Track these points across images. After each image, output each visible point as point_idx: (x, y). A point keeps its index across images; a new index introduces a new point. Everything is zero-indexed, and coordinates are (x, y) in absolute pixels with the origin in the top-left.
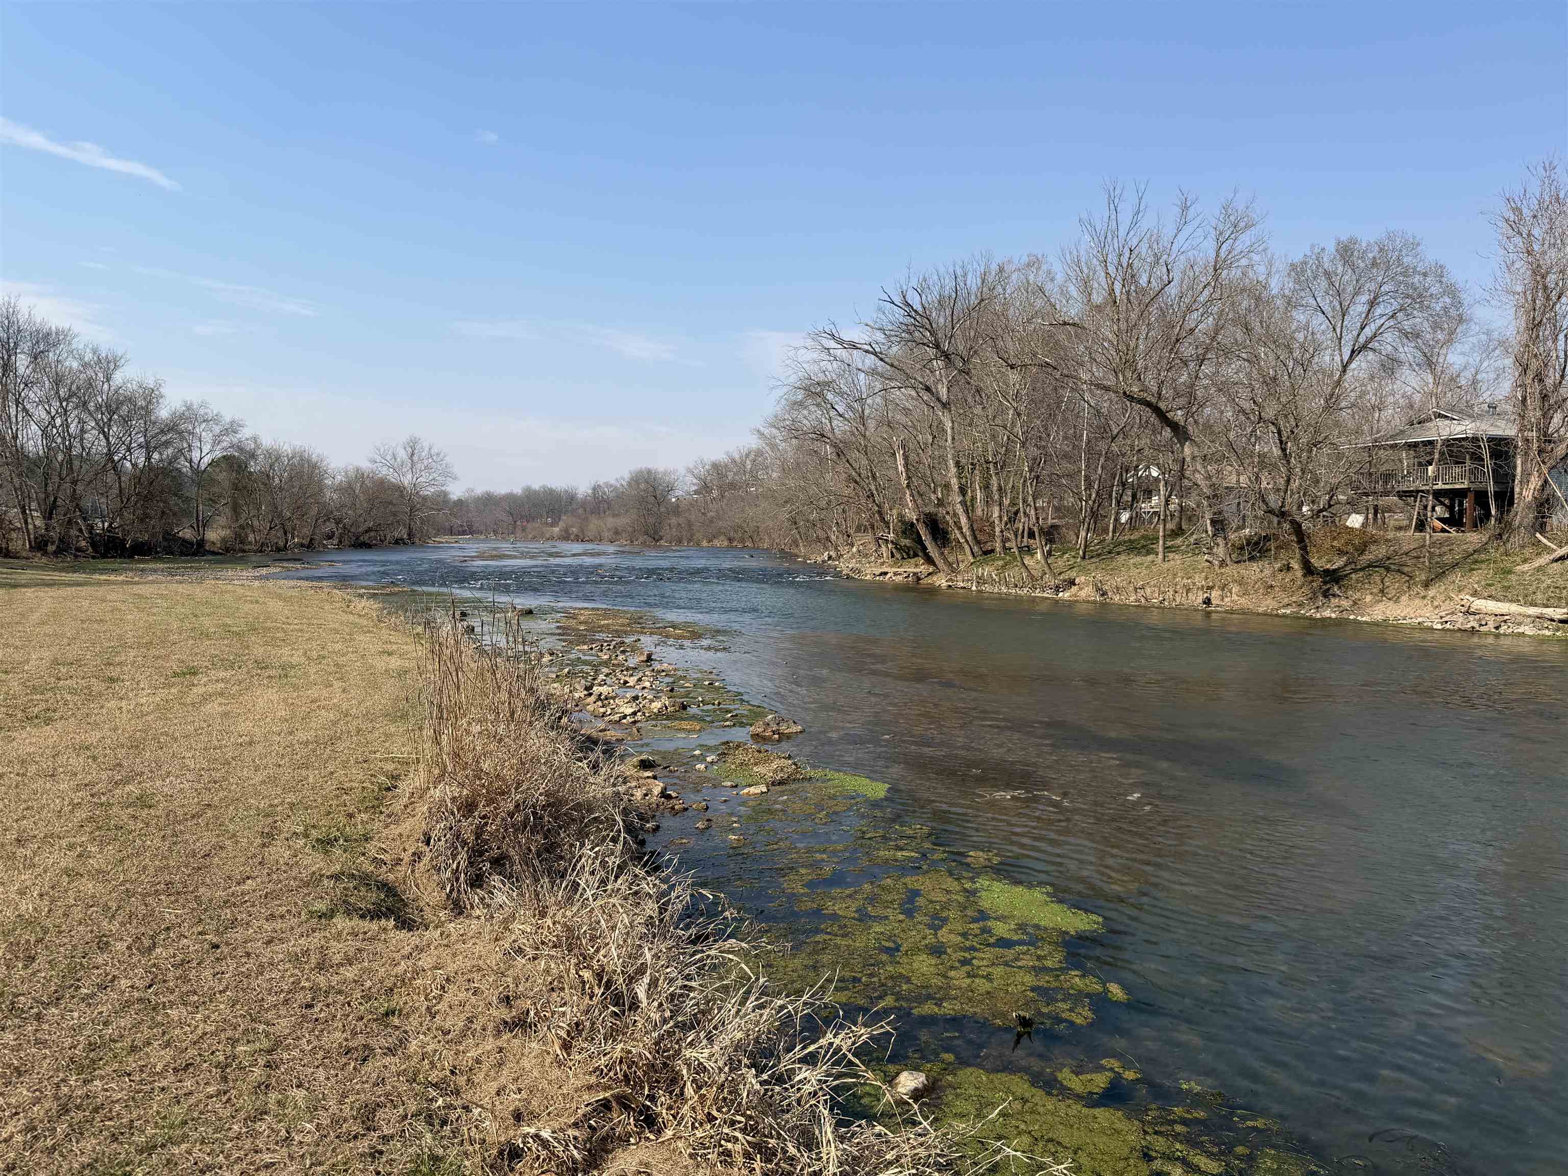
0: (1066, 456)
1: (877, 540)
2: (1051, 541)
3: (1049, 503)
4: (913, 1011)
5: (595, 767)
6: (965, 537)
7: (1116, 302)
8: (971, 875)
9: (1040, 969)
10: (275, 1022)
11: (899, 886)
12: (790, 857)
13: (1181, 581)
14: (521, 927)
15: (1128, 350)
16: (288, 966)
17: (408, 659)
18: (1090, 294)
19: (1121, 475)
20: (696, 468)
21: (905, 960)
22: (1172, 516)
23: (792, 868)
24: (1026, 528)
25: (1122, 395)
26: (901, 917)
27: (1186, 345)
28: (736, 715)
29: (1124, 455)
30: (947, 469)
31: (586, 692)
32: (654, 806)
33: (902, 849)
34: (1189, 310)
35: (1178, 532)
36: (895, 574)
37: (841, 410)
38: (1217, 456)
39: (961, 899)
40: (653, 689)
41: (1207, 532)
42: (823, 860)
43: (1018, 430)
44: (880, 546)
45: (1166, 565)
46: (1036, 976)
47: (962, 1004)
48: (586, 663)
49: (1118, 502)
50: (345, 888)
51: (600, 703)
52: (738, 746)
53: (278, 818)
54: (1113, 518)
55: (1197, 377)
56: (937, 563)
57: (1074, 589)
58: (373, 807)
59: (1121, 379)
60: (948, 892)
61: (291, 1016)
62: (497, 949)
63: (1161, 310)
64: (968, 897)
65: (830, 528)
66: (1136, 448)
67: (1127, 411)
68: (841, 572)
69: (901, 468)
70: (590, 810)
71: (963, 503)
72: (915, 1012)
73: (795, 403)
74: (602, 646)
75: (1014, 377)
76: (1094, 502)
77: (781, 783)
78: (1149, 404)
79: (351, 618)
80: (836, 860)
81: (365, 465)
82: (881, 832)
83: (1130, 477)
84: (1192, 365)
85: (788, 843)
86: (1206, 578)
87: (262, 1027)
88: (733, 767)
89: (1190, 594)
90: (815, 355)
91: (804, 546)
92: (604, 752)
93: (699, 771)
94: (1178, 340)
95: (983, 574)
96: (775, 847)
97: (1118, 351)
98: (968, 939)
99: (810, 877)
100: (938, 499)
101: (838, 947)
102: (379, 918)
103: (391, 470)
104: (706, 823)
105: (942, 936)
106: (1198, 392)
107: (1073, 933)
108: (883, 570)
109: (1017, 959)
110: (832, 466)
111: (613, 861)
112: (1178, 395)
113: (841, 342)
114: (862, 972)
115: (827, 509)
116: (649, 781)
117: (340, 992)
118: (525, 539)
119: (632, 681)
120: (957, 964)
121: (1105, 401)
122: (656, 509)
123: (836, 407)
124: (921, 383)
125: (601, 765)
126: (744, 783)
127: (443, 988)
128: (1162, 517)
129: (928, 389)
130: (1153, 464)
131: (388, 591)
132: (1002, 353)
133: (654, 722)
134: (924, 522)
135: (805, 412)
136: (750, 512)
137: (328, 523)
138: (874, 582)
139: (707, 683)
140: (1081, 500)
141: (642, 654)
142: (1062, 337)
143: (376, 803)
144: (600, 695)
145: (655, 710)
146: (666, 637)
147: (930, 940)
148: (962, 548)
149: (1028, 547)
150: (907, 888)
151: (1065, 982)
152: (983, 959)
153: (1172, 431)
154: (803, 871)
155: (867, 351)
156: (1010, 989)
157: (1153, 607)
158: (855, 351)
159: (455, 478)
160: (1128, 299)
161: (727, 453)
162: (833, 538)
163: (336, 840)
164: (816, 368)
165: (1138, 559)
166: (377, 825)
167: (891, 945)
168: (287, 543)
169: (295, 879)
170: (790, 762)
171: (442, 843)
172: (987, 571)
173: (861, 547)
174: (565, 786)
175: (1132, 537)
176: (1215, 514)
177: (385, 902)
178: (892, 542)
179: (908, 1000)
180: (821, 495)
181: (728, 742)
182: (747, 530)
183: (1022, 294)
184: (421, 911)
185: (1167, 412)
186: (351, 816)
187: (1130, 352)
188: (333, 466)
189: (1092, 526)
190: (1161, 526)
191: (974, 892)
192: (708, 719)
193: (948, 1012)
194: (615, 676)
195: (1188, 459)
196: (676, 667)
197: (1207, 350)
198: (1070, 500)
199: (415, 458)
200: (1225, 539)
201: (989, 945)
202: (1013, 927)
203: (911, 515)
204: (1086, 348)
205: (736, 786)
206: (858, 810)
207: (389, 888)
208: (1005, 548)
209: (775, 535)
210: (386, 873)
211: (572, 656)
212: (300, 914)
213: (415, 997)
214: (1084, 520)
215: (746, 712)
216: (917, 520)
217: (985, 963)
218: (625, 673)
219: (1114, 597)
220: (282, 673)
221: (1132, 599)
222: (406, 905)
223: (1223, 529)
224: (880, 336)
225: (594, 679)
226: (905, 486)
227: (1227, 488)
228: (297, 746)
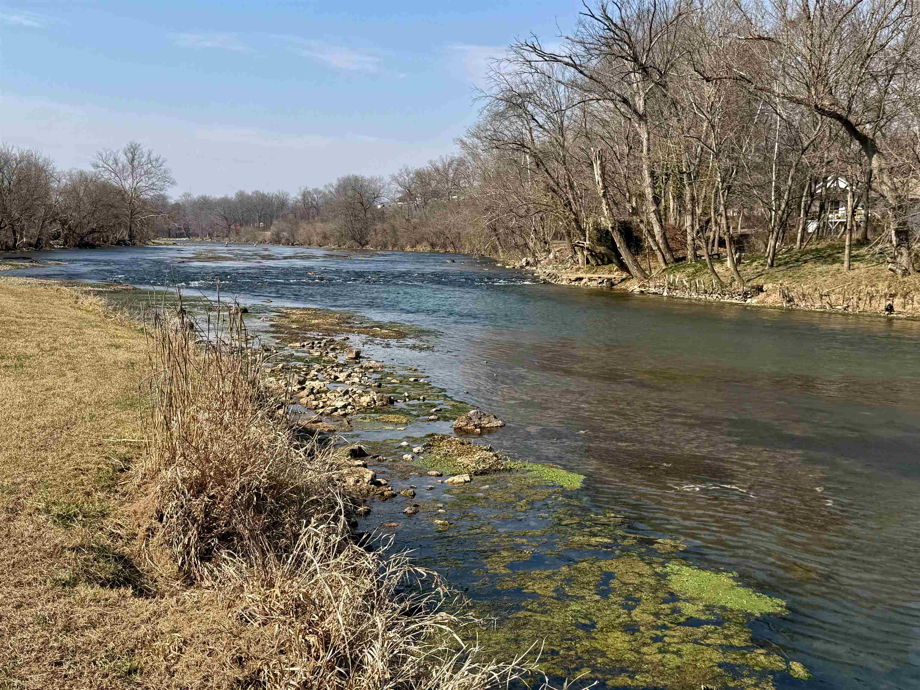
0: (757, 167)
1: (573, 247)
2: (740, 249)
3: (739, 213)
4: (608, 682)
5: (311, 454)
6: (657, 244)
7: (809, 18)
8: (662, 560)
9: (727, 647)
10: (29, 677)
11: (595, 569)
12: (492, 540)
13: (865, 289)
14: (250, 596)
15: (820, 64)
16: (37, 628)
17: (135, 352)
18: (785, 10)
19: (810, 186)
20: (400, 175)
21: (599, 636)
22: (858, 226)
23: (494, 551)
24: (717, 237)
25: (813, 108)
26: (597, 597)
27: (877, 60)
28: (440, 410)
29: (813, 167)
30: (642, 179)
31: (299, 386)
32: (365, 491)
33: (595, 535)
34: (880, 26)
35: (863, 242)
36: (590, 280)
37: (541, 121)
38: (903, 169)
39: (653, 582)
40: (361, 385)
41: (891, 242)
42: (523, 544)
43: (712, 142)
44: (576, 253)
45: (851, 273)
46: (723, 654)
47: (653, 677)
48: (298, 359)
49: (806, 213)
50: (85, 560)
51: (312, 397)
52: (443, 438)
53: (21, 495)
54: (801, 227)
55: (886, 92)
56: (631, 269)
57: (762, 295)
58: (109, 486)
59: (813, 92)
60: (640, 575)
61: (43, 672)
62: (230, 615)
63: (854, 26)
64: (659, 580)
65: (528, 235)
66: (826, 160)
67: (817, 124)
68: (538, 277)
69: (598, 178)
70: (308, 494)
71: (657, 212)
72: (610, 683)
73: (497, 114)
74: (313, 343)
75: (709, 89)
76: (783, 212)
77: (484, 472)
78: (839, 118)
79: (80, 313)
80: (534, 544)
81: (89, 169)
82: (577, 519)
83: (819, 188)
84: (881, 81)
85: (490, 527)
86: (889, 286)
87: (16, 682)
88: (438, 457)
89: (872, 302)
90: (517, 68)
91: (503, 252)
92: (320, 441)
93: (406, 461)
94: (869, 56)
95: (674, 280)
96: (478, 531)
97: (810, 66)
98: (659, 619)
99: (511, 559)
100: (633, 208)
101: (537, 622)
102: (119, 587)
103: (113, 174)
104: (414, 508)
105: (636, 615)
106: (887, 107)
107: (758, 615)
108: (578, 276)
109: (705, 637)
110: (532, 175)
111: (335, 539)
112: (867, 109)
113: (542, 54)
114: (560, 645)
115: (525, 216)
116: (360, 469)
117: (86, 652)
118: (238, 243)
119: (342, 377)
120: (649, 641)
121: (797, 114)
122: (362, 215)
123: (536, 118)
124: (618, 95)
125: (316, 453)
126: (448, 473)
127: (180, 649)
128: (848, 227)
129: (625, 101)
130: (841, 176)
131: (112, 288)
132: (698, 67)
133: (363, 415)
134: (619, 230)
135: (507, 123)
136: (452, 219)
137: (54, 224)
138: (570, 287)
139: (412, 379)
140: (770, 210)
141: (351, 351)
142: (756, 51)
143: (111, 482)
144: (313, 389)
145: (365, 404)
146: (373, 336)
147: (624, 618)
148: (654, 255)
149: (718, 255)
150: (601, 570)
151: (752, 659)
152: (674, 637)
153: (861, 143)
154: (505, 554)
155: (567, 64)
156: (698, 664)
157: (837, 313)
158: (555, 64)
159: (173, 183)
160: (822, 15)
161: (430, 162)
162: (531, 244)
163: (75, 516)
164: (518, 80)
165: (824, 267)
166: (113, 503)
167: (587, 622)
168: (16, 242)
169: (39, 550)
170: (491, 454)
171: (174, 520)
172: (679, 277)
173: (558, 254)
174: (286, 471)
175: (819, 247)
176: (899, 224)
177: (123, 572)
178: (588, 249)
179: (604, 672)
180: (520, 203)
181: (432, 435)
182: (449, 236)
183: (719, 8)
184: (155, 581)
185: (858, 125)
186: (88, 494)
187: (822, 67)
188: (58, 170)
189: (781, 235)
190: (848, 236)
191: (664, 576)
192: (415, 413)
193: (640, 684)
194: (326, 371)
195: (875, 172)
196: (383, 364)
197: (897, 65)
198: (760, 210)
199: (136, 163)
200: (909, 248)
201: (679, 624)
202: (701, 608)
203: (607, 223)
204: (780, 62)
205: (441, 475)
206: (556, 499)
207: (126, 560)
208: (695, 256)
209: (475, 242)
210: (123, 546)
211: (286, 353)
212: (45, 582)
213: (155, 658)
214: (773, 229)
215: (449, 407)
216: (612, 228)
217: (676, 640)
218: (335, 369)
219: (800, 303)
220: (18, 363)
221: (817, 305)
222: (141, 576)
223: (907, 240)
224: (579, 49)
225: (306, 375)
226: (601, 195)
227: (912, 200)
228: (35, 430)
